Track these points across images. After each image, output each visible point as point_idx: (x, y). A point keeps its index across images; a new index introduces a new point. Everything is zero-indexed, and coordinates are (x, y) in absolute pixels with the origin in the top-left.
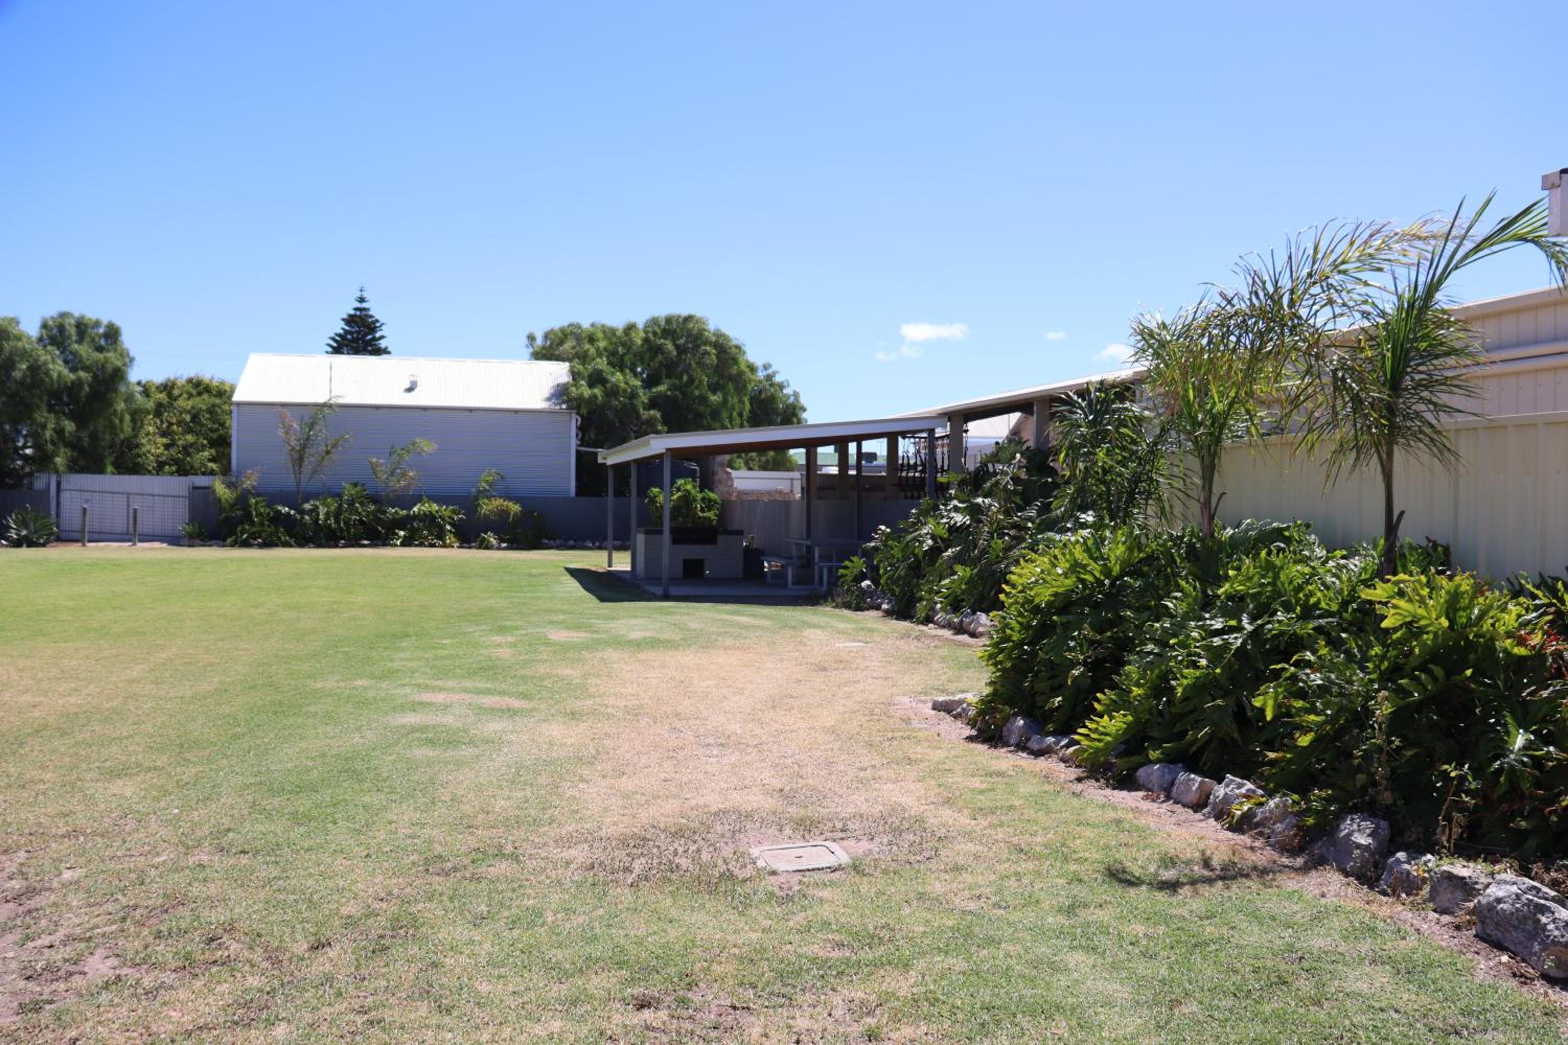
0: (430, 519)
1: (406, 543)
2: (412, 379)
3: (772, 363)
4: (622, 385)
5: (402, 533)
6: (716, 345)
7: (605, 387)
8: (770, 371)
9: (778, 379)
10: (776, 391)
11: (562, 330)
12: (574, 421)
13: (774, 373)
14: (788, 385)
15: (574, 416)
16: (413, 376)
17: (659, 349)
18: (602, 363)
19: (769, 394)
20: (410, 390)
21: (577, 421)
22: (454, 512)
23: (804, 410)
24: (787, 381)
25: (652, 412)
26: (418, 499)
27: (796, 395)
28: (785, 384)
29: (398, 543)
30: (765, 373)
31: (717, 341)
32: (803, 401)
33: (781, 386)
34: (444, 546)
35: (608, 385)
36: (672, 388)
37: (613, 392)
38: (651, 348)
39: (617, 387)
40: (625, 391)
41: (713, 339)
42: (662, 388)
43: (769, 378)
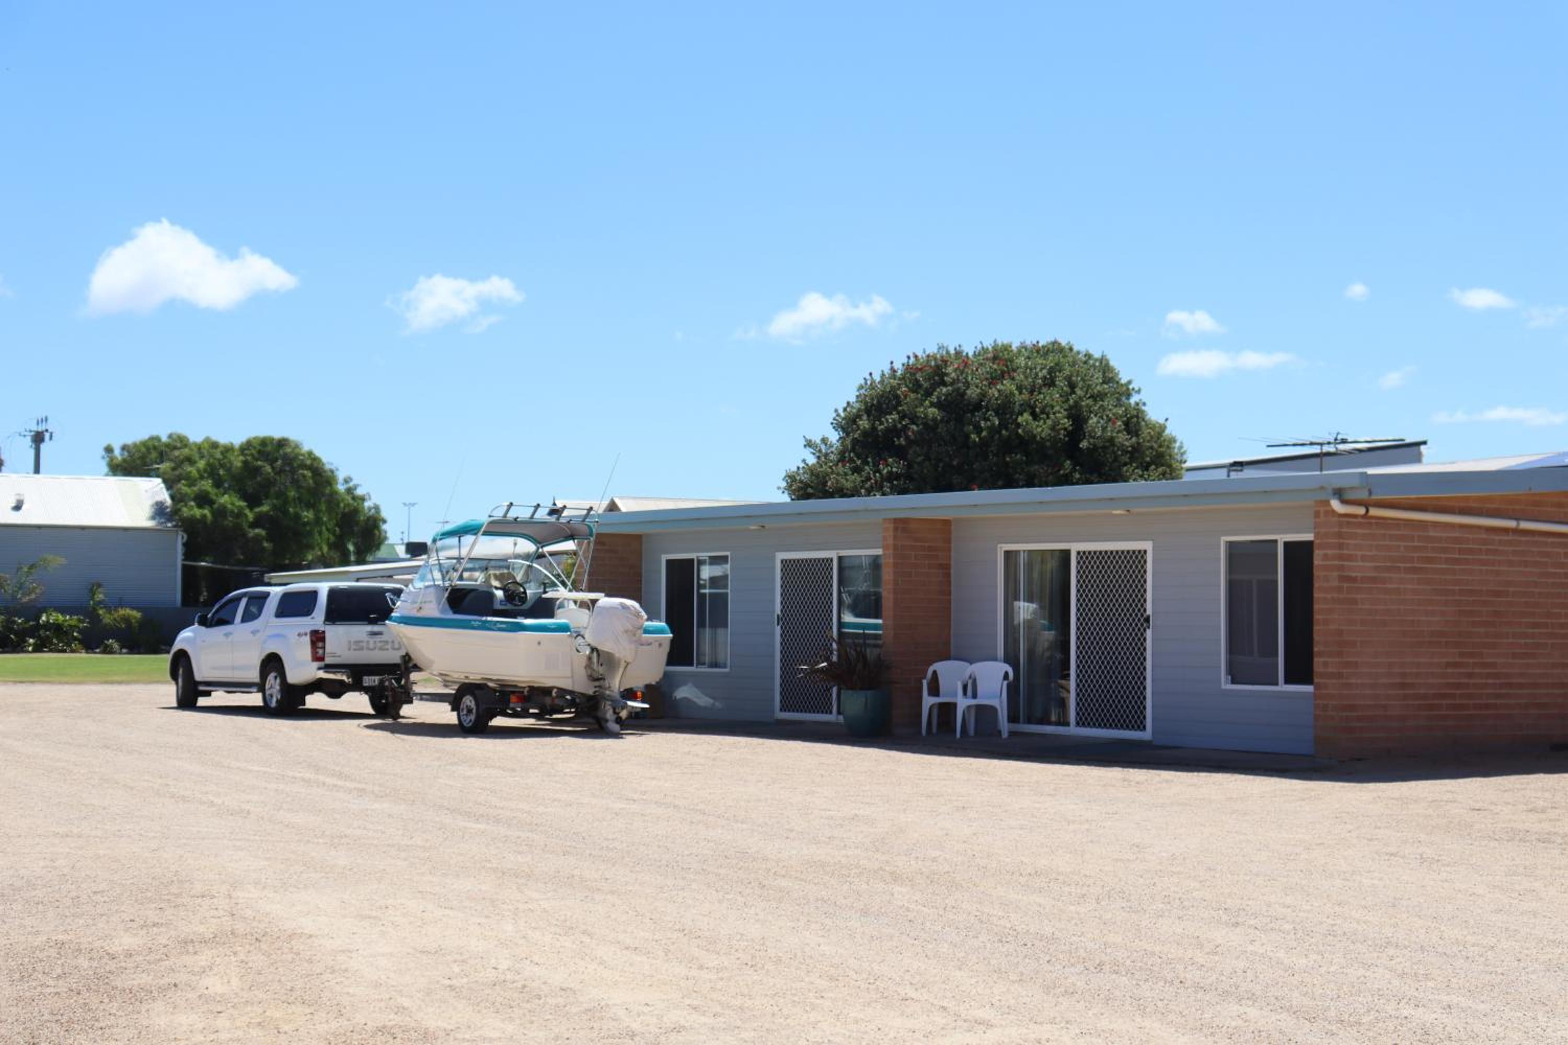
0: (57, 629)
1: (38, 649)
2: (18, 497)
3: (352, 476)
4: (229, 506)
5: (31, 641)
6: (310, 468)
7: (211, 507)
8: (351, 484)
9: (359, 492)
10: (358, 504)
11: (144, 444)
12: (180, 538)
13: (356, 487)
14: (370, 499)
15: (180, 533)
16: (19, 494)
17: (257, 470)
18: (207, 485)
19: (352, 508)
20: (18, 507)
21: (183, 538)
22: (79, 620)
23: (385, 522)
24: (369, 494)
25: (257, 531)
26: (44, 610)
27: (377, 508)
28: (367, 497)
29: (30, 649)
30: (346, 486)
31: (312, 464)
32: (384, 514)
33: (363, 499)
34: (73, 651)
35: (215, 506)
36: (274, 508)
37: (221, 513)
38: (250, 470)
39: (225, 507)
40: (232, 512)
41: (308, 462)
42: (265, 508)
43: (350, 491)
